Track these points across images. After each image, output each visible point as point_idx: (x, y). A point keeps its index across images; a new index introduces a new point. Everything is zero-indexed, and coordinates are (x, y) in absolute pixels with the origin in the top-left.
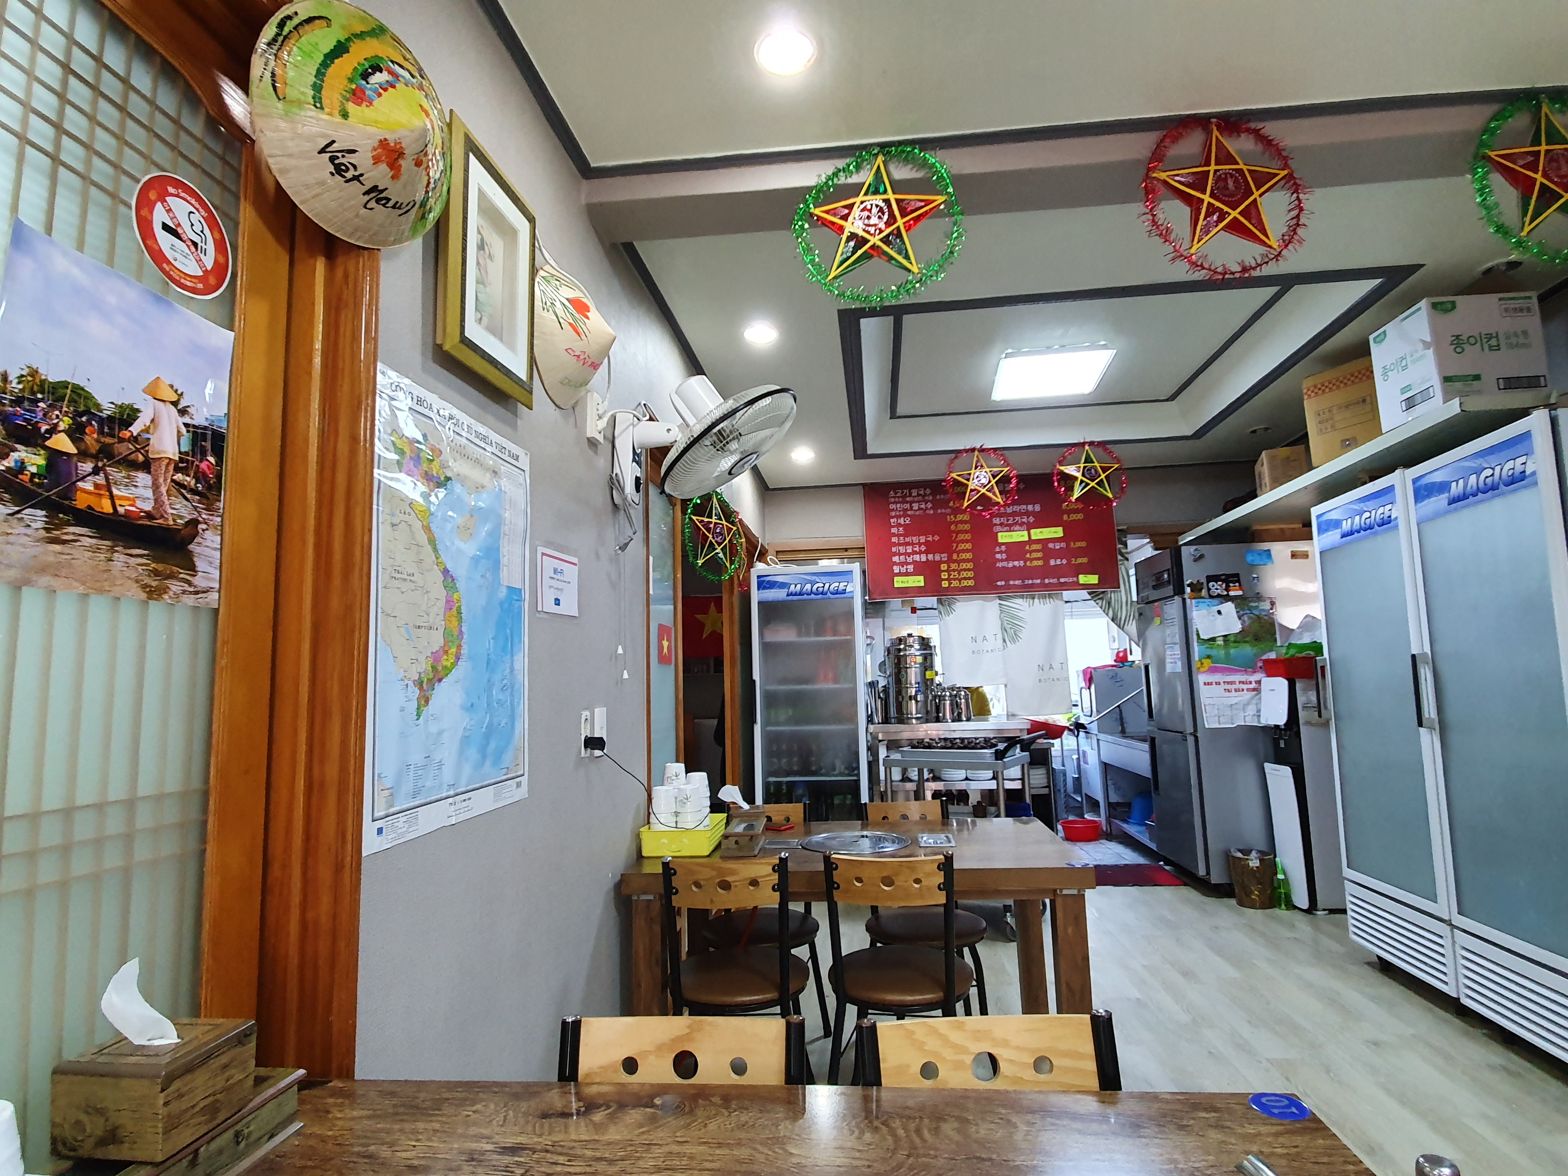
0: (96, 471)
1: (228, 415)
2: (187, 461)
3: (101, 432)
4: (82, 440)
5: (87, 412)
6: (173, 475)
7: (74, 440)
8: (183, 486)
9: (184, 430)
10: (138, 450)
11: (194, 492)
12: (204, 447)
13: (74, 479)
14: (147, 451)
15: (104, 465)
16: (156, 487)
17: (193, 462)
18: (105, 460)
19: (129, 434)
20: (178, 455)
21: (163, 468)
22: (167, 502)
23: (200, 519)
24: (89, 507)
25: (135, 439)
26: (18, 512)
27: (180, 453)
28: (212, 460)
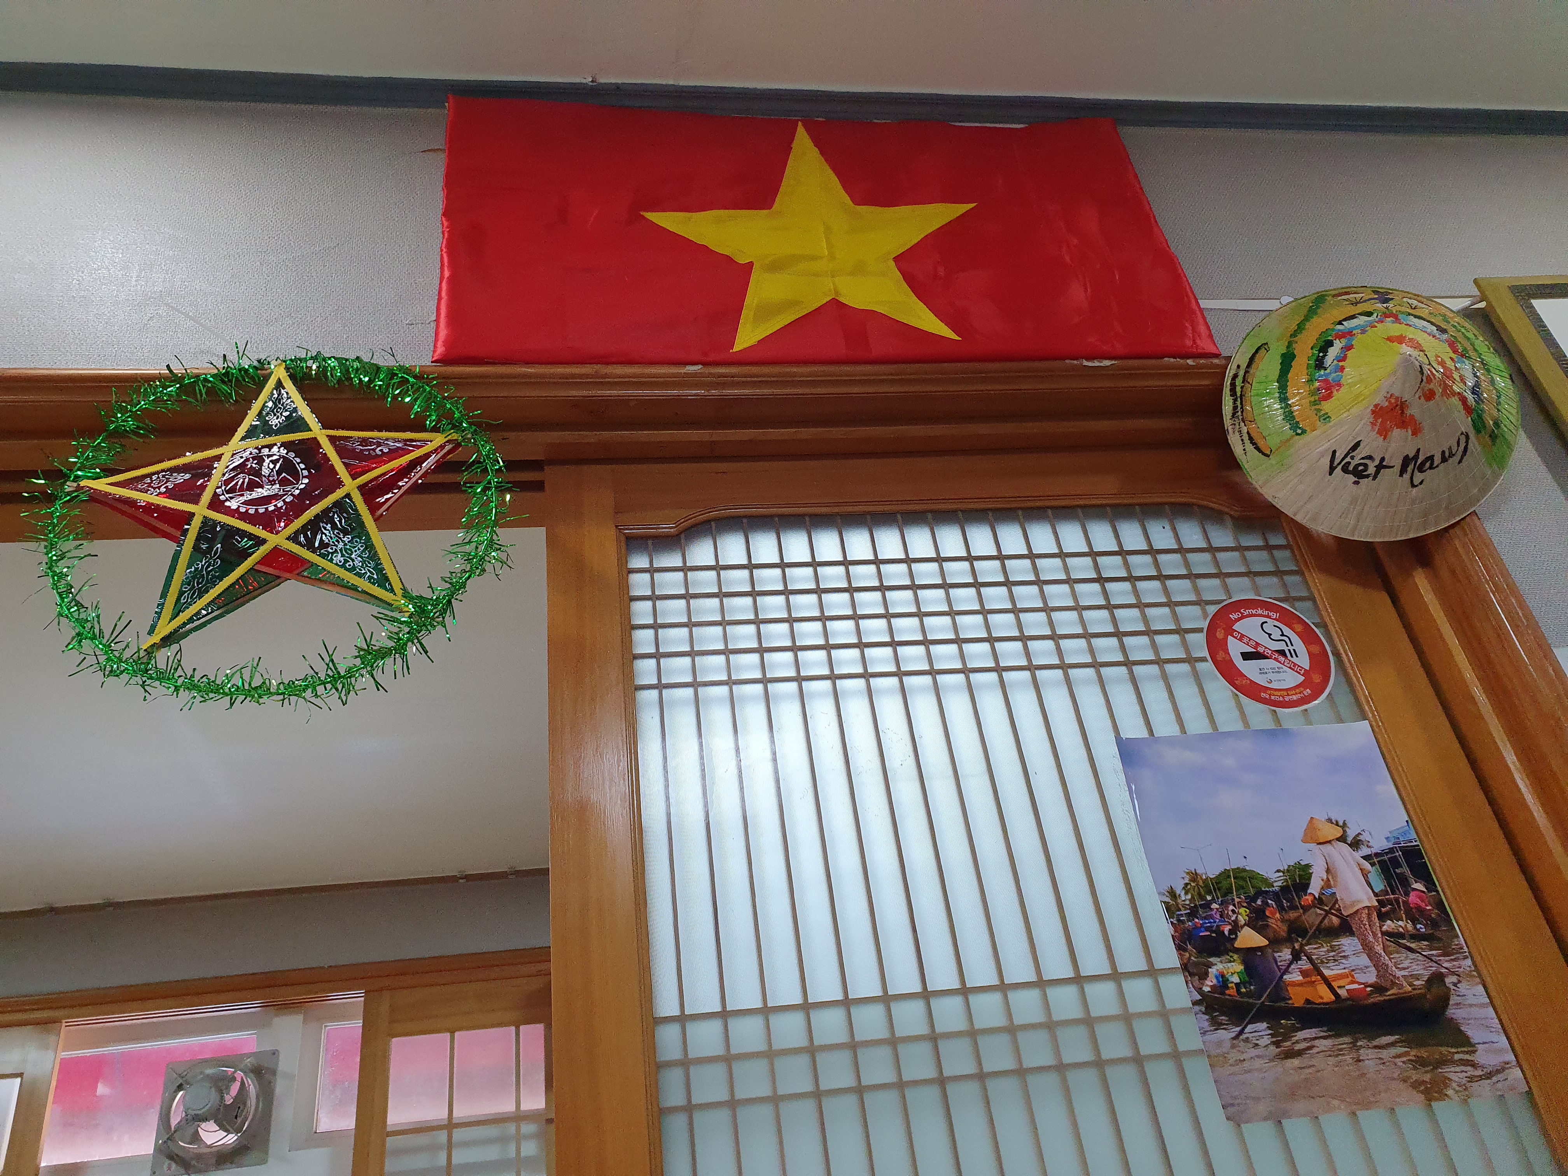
0: (1296, 957)
1: (1410, 821)
2: (1390, 902)
3: (1281, 908)
4: (1268, 926)
5: (1259, 893)
6: (1381, 927)
7: (1260, 930)
8: (1402, 936)
9: (1366, 865)
10: (1328, 913)
11: (1417, 937)
12: (1402, 874)
13: (1279, 974)
14: (1339, 910)
15: (1302, 945)
16: (1368, 949)
17: (1397, 900)
18: (1300, 939)
19: (1310, 898)
20: (1374, 899)
21: (1366, 922)
22: (1390, 964)
23: (1443, 970)
24: (1308, 1001)
25: (1319, 901)
26: (1241, 1032)
27: (1376, 895)
28: (1419, 886)
